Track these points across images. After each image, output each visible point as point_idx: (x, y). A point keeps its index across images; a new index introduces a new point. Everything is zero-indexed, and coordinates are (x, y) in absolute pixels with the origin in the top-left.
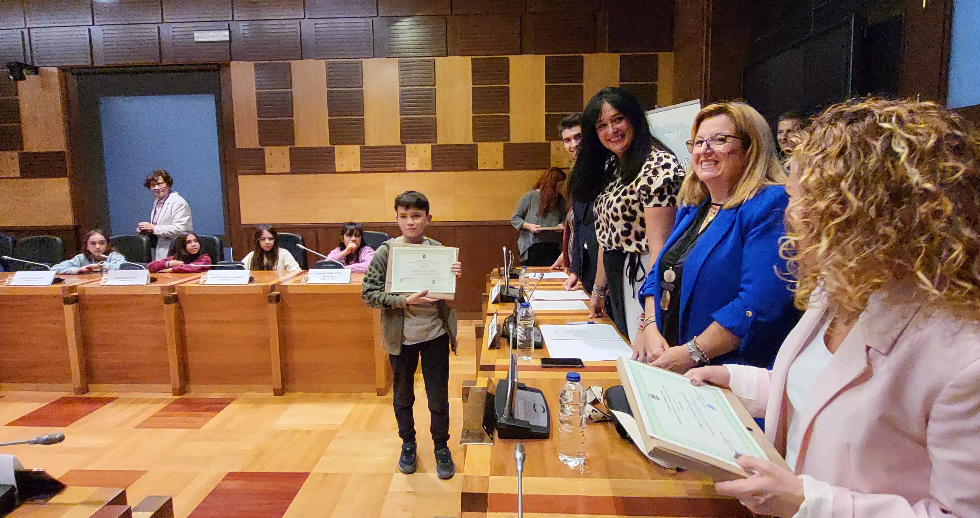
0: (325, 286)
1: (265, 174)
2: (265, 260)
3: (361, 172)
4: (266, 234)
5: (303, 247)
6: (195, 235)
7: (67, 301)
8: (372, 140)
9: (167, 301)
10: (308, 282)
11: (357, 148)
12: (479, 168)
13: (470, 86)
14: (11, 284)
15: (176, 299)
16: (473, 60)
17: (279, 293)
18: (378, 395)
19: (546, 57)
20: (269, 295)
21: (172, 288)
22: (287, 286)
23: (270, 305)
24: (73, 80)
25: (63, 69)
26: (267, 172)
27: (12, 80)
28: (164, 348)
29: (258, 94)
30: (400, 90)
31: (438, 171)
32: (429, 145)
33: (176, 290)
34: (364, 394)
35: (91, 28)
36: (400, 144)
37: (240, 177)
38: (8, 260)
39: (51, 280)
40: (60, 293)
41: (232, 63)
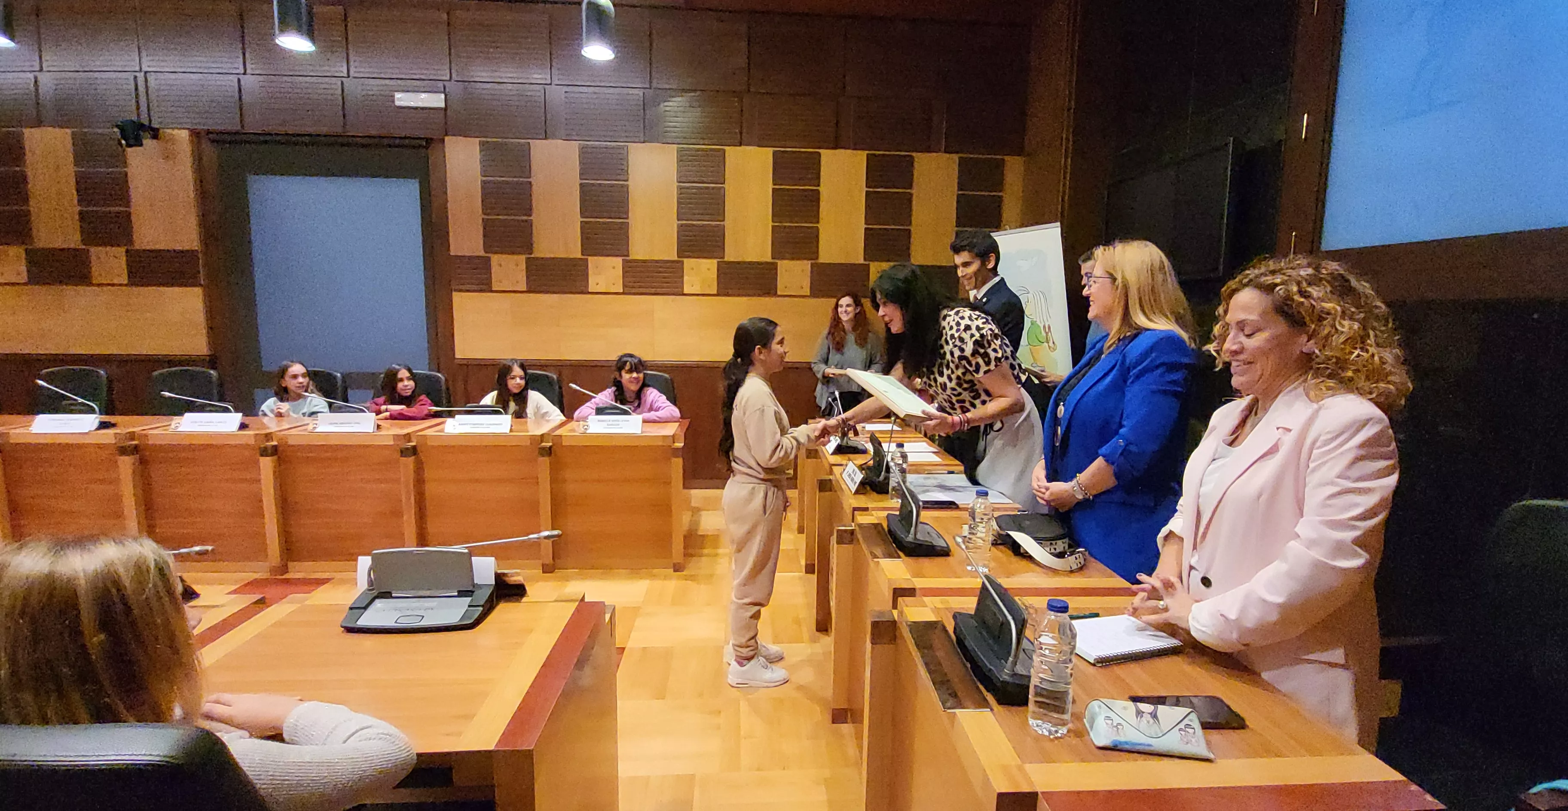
0: (611, 436)
1: (492, 291)
2: (512, 406)
3: (623, 293)
4: (517, 371)
5: (578, 388)
6: (409, 370)
7: (264, 452)
8: (639, 250)
9: (404, 452)
10: (588, 432)
11: (618, 261)
12: (779, 293)
13: (770, 186)
14: (179, 429)
15: (414, 451)
16: (775, 153)
17: (551, 444)
18: (675, 571)
19: (868, 155)
20: (540, 446)
21: (408, 437)
22: (561, 436)
23: (541, 459)
24: (209, 150)
25: (195, 134)
26: (494, 289)
27: (124, 146)
28: (397, 513)
29: (484, 183)
30: (678, 187)
31: (728, 295)
32: (715, 261)
33: (413, 439)
34: (655, 571)
35: (241, 77)
36: (676, 258)
37: (454, 293)
38: (171, 398)
39: (237, 425)
40: (252, 442)
41: (446, 138)
